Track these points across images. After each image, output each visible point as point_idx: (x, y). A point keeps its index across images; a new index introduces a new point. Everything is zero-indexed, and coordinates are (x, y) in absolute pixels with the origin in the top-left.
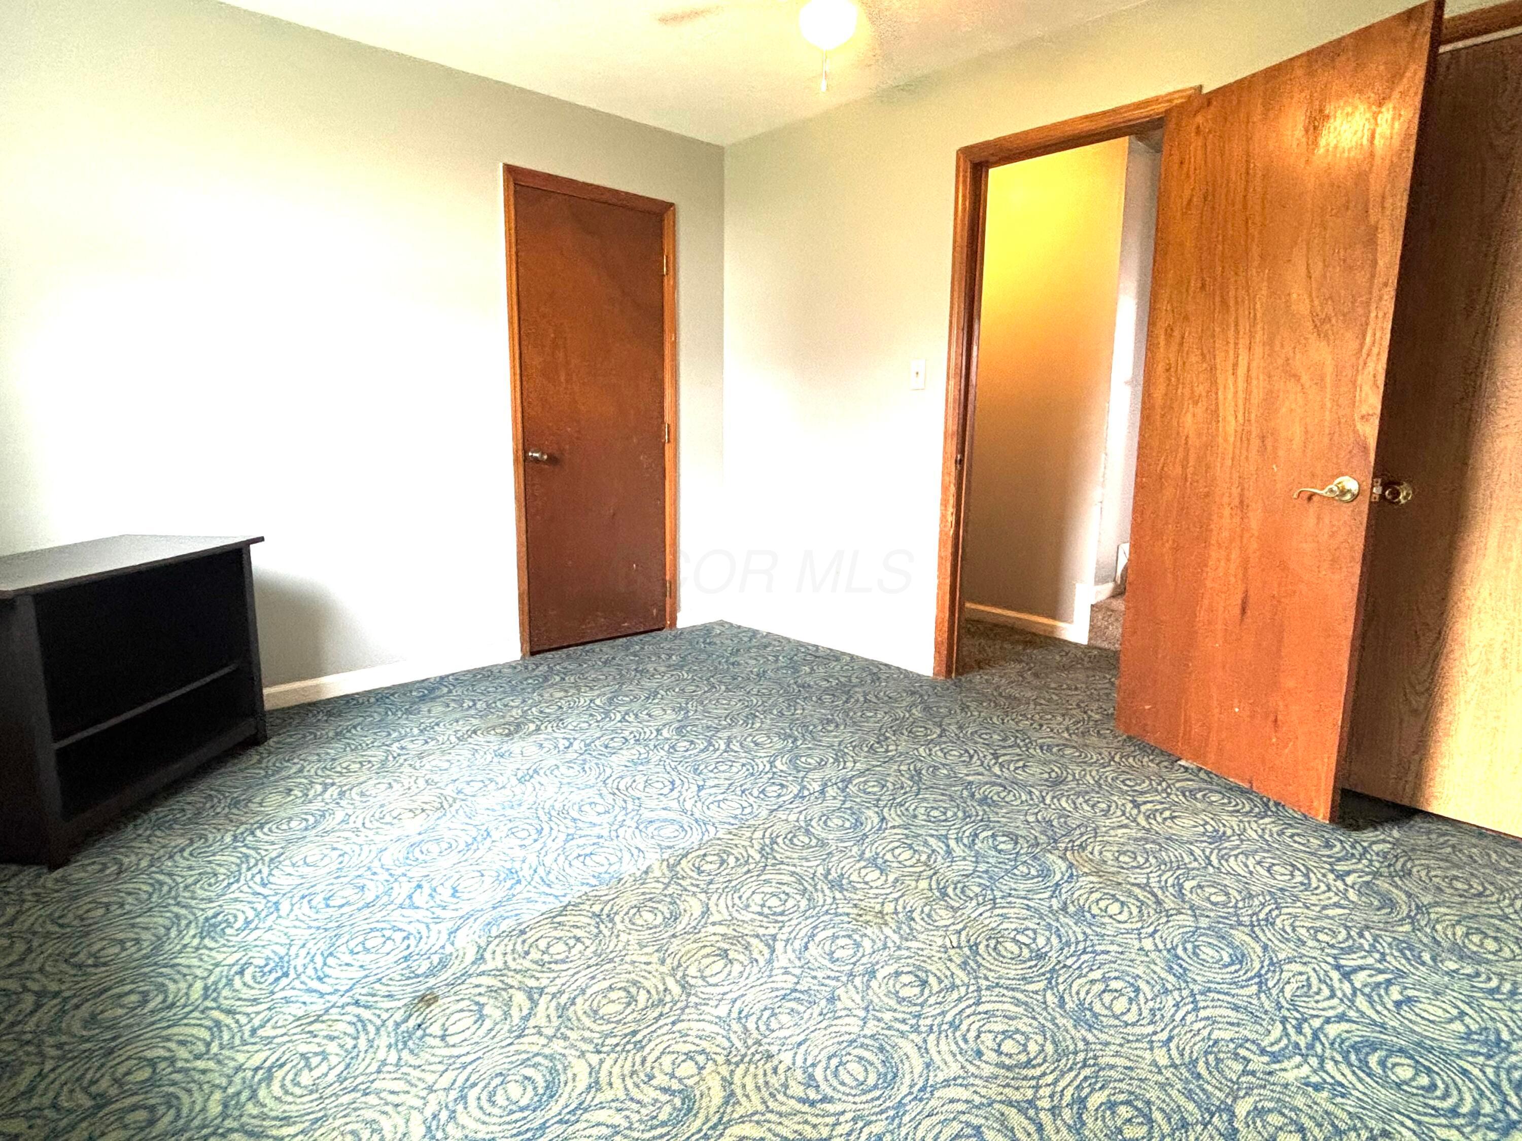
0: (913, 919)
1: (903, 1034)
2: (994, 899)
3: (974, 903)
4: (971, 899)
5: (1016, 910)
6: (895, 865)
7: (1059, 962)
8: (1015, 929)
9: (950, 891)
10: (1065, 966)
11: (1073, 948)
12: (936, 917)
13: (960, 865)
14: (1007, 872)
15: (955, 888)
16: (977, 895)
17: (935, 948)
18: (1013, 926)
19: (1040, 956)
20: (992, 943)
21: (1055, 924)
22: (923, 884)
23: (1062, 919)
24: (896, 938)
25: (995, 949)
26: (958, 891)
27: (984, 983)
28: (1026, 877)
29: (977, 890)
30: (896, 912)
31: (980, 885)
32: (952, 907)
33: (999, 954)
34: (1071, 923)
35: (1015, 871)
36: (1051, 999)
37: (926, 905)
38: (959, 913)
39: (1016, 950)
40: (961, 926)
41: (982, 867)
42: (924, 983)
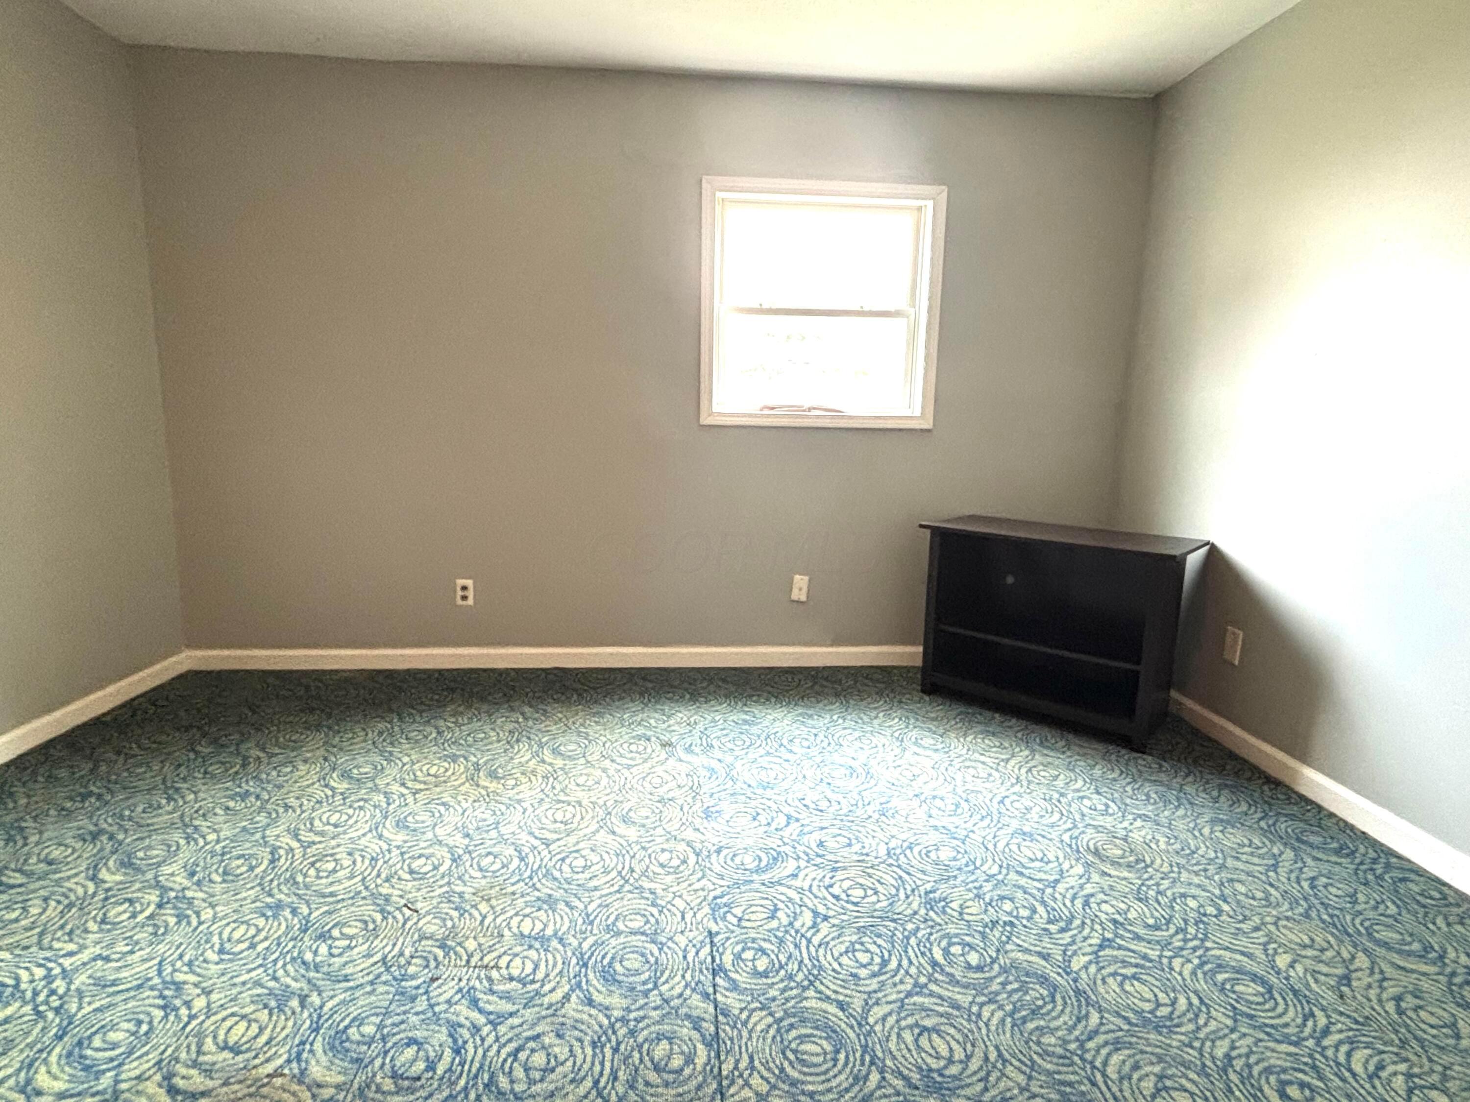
0: (456, 909)
1: (405, 842)
2: (388, 970)
3: (407, 953)
4: (412, 957)
5: (359, 968)
6: (518, 949)
7: (301, 939)
8: (352, 949)
9: (440, 953)
10: (296, 939)
11: (288, 959)
12: (437, 921)
13: (449, 990)
14: (387, 1014)
15: (436, 959)
16: (409, 963)
17: (420, 898)
18: (356, 951)
19: (323, 937)
20: (371, 926)
21: (312, 974)
22: (471, 945)
23: (303, 984)
24: (458, 889)
25: (366, 922)
26: (431, 958)
27: (365, 893)
28: (359, 1021)
29: (412, 970)
30: (475, 906)
31: (413, 977)
32: (427, 938)
33: (360, 921)
34: (294, 984)
35: (377, 1020)
36: (305, 910)
37: (453, 927)
38: (416, 936)
39: (346, 930)
40: (408, 926)
41: (421, 1004)
42: (411, 872)
